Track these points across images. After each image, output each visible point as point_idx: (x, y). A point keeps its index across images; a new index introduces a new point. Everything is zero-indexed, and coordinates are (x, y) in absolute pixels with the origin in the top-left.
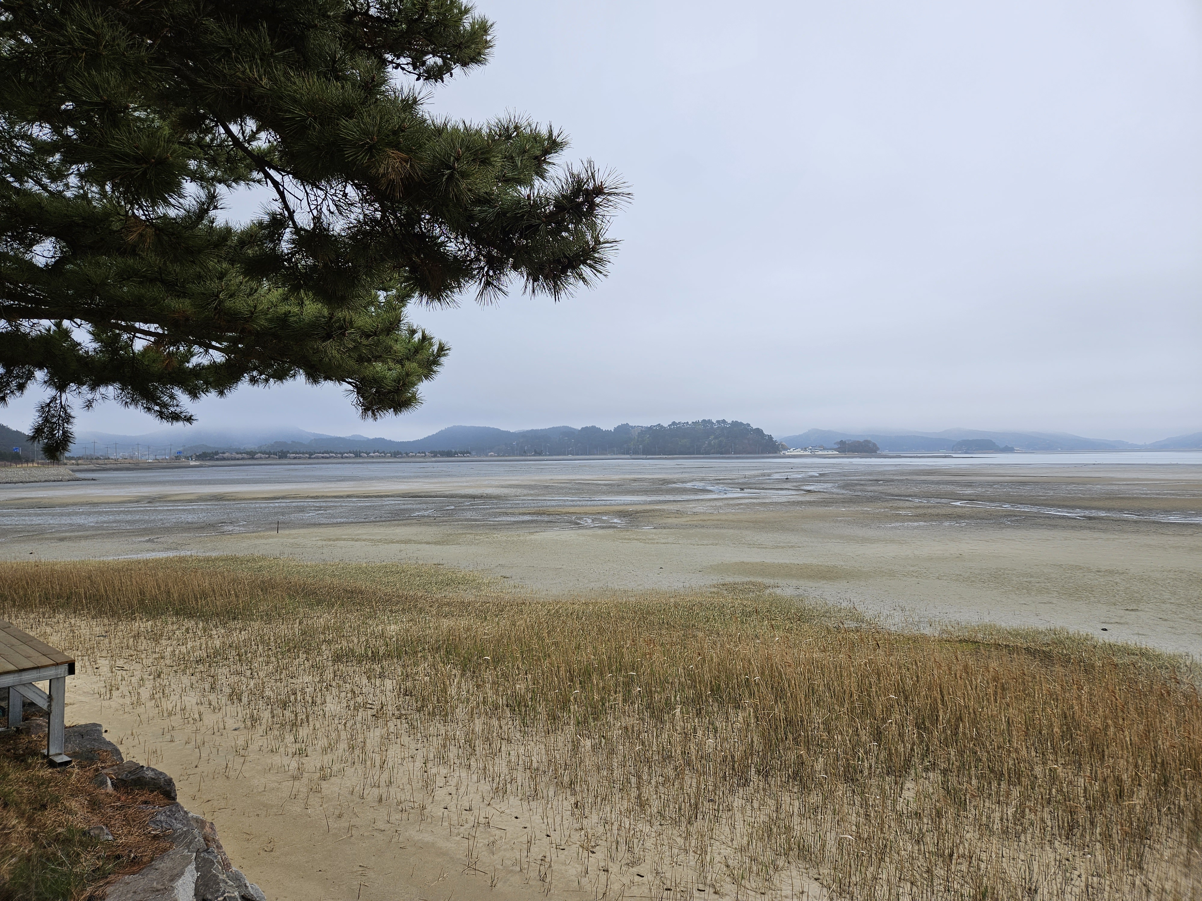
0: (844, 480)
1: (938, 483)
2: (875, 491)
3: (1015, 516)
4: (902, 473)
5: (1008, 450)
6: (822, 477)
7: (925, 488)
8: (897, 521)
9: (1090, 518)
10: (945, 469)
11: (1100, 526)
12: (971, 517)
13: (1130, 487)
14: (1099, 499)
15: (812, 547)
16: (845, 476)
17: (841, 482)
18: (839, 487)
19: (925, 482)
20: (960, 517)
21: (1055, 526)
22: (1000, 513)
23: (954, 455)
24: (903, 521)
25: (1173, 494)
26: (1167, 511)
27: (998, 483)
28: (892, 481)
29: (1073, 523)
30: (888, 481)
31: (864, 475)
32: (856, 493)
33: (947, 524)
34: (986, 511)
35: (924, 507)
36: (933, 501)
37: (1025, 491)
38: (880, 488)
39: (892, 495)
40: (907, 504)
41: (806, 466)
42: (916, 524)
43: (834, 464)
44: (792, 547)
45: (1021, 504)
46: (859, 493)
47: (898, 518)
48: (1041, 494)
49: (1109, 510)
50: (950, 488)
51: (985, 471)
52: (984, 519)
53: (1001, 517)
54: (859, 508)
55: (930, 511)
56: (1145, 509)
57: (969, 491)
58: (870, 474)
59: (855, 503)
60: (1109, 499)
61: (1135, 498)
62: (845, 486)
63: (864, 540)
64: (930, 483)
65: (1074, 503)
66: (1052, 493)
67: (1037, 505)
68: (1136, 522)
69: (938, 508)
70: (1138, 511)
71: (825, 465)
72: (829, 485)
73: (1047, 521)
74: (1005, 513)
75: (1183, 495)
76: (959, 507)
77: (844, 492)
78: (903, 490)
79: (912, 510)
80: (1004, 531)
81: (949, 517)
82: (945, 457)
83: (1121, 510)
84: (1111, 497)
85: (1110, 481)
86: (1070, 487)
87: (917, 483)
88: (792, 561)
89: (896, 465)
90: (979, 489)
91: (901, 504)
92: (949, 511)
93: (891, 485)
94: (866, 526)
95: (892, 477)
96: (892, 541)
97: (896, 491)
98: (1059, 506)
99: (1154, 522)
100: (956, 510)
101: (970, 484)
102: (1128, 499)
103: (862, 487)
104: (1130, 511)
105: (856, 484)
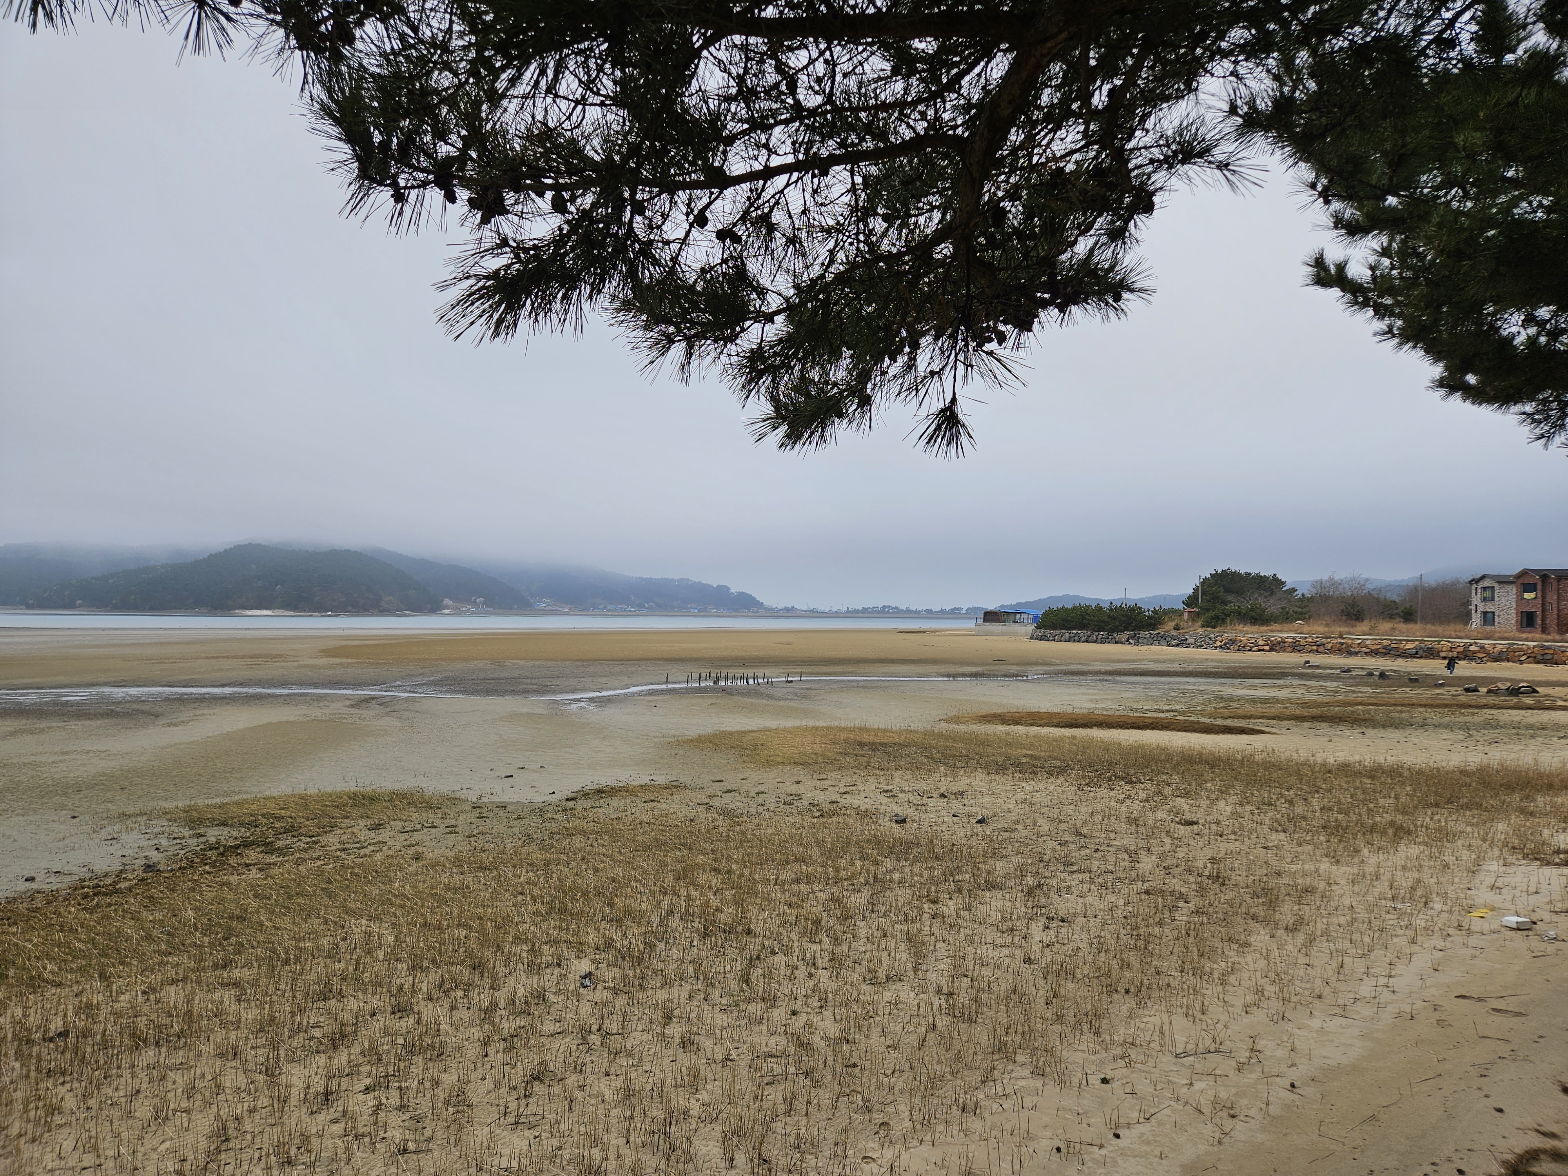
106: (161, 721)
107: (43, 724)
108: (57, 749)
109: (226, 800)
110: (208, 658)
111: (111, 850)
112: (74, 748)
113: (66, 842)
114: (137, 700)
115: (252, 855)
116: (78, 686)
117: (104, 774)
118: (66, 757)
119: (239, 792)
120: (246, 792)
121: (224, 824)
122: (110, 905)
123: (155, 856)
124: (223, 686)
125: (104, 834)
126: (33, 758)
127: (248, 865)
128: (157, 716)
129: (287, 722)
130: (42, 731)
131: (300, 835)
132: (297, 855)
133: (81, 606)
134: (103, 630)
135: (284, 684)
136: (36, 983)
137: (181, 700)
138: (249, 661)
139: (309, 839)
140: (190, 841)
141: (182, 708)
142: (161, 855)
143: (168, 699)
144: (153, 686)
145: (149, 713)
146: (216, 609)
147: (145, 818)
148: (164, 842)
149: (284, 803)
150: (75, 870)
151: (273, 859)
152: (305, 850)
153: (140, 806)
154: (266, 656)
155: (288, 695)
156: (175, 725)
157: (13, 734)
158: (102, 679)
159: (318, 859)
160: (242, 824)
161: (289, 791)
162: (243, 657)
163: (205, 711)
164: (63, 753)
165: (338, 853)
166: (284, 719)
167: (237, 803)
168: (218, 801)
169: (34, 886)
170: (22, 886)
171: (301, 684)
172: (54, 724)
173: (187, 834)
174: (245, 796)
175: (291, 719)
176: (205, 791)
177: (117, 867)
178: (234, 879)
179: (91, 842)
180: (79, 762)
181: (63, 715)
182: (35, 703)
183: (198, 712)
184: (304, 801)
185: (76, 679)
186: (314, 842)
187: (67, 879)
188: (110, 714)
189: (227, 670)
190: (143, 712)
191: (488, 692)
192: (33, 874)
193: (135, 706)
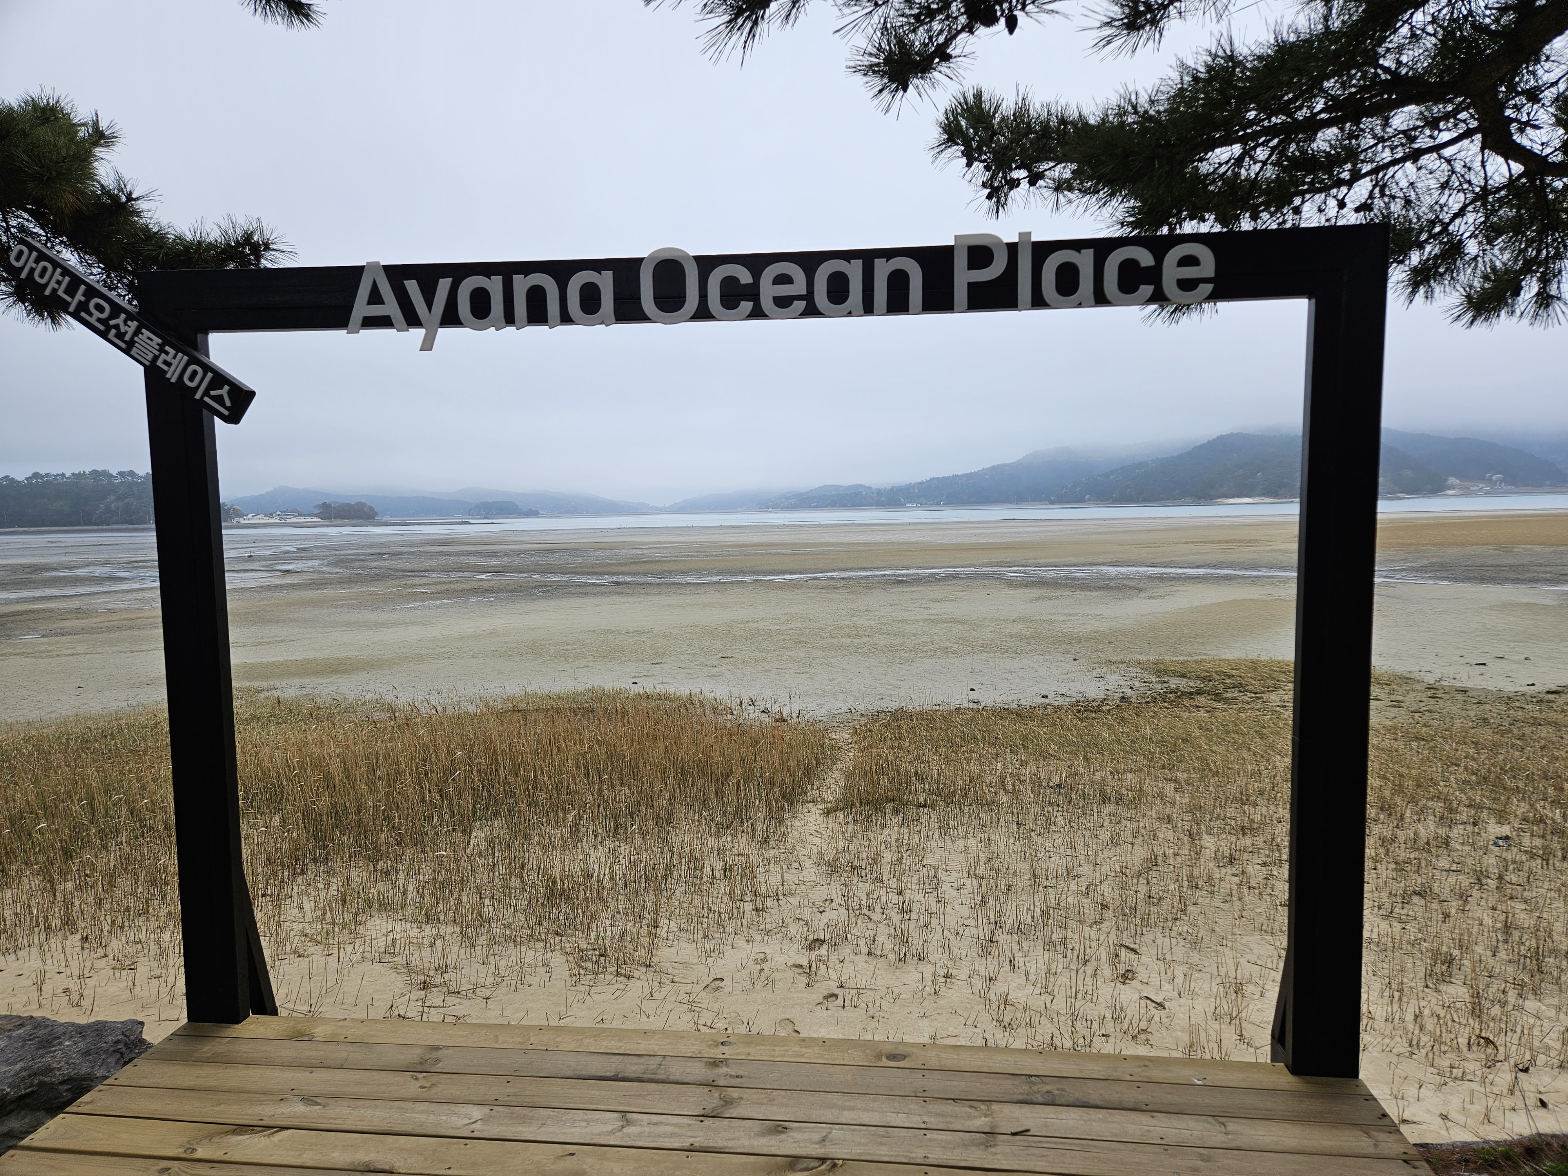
0: (336, 555)
1: (457, 554)
2: (380, 568)
3: (546, 586)
4: (412, 545)
5: (532, 513)
6: (302, 553)
7: (443, 561)
8: (415, 601)
9: (617, 584)
10: (464, 538)
11: (628, 591)
12: (500, 590)
13: (652, 551)
14: (626, 564)
15: (310, 639)
16: (336, 550)
17: (331, 558)
18: (329, 564)
19: (441, 553)
20: (488, 591)
21: (586, 594)
22: (531, 584)
23: (472, 521)
24: (423, 600)
25: (689, 556)
26: (684, 573)
27: (525, 551)
28: (401, 554)
29: (603, 589)
30: (395, 555)
31: (363, 547)
32: (356, 571)
33: (474, 599)
34: (515, 583)
35: (445, 583)
36: (455, 575)
37: (553, 559)
38: (386, 563)
39: (404, 571)
40: (425, 580)
41: (274, 539)
42: (438, 602)
43: (316, 535)
44: (282, 641)
45: (551, 573)
46: (360, 571)
47: (415, 597)
48: (569, 561)
49: (634, 574)
50: (472, 560)
51: (510, 539)
52: (513, 591)
53: (532, 588)
54: (365, 589)
55: (452, 586)
56: (665, 571)
57: (494, 562)
58: (371, 546)
59: (356, 582)
60: (634, 563)
61: (657, 561)
62: (338, 563)
63: (378, 625)
64: (445, 555)
65: (601, 570)
66: (581, 560)
67: (567, 573)
68: (658, 584)
69: (462, 582)
70: (661, 574)
71: (304, 537)
72: (316, 563)
73: (579, 590)
74: (535, 584)
75: (698, 556)
76: (485, 580)
77: (338, 570)
78: (415, 564)
79: (432, 587)
80: (536, 602)
81: (475, 591)
82: (462, 523)
83: (645, 574)
84: (636, 561)
85: (634, 545)
86: (597, 553)
87: (432, 555)
88: (286, 658)
89: (402, 535)
90: (506, 559)
91: (417, 581)
92: (475, 585)
93: (400, 559)
94: (377, 609)
95: (399, 549)
96: (414, 623)
97: (409, 566)
98: (588, 574)
99: (674, 584)
100: (482, 583)
101: (494, 554)
102: (651, 562)
103: (362, 563)
104: (653, 574)
105: (354, 560)
106: (1143, 595)
107: (1058, 593)
108: (1066, 611)
109: (1188, 658)
110: (1187, 543)
111: (1099, 684)
112: (1077, 611)
113: (1069, 675)
114: (1127, 577)
115: (1203, 700)
116: (1084, 565)
117: (1098, 632)
118: (1072, 618)
120: (1205, 654)
121: (1184, 675)
124: (1198, 567)
125: (1095, 672)
126: (1050, 617)
128: (1140, 591)
129: (1251, 600)
130: (1057, 598)
133: (1089, 500)
135: (1254, 566)
137: (1161, 578)
138: (1224, 546)
141: (1161, 585)
143: (1151, 578)
144: (1140, 566)
145: (1134, 588)
146: (1200, 498)
147: (1124, 664)
150: (1074, 695)
154: (1240, 541)
155: (1256, 577)
156: (1154, 598)
157: (1037, 599)
158: (1101, 560)
160: (1199, 678)
161: (1242, 656)
162: (1219, 542)
163: (1180, 588)
164: (1070, 615)
166: (1248, 597)
167: (1196, 662)
168: (1181, 658)
169: (1048, 701)
170: (1040, 700)
171: (1270, 567)
172: (1065, 594)
173: (1154, 680)
174: (1204, 657)
175: (1255, 597)
179: (1085, 677)
180: (1081, 622)
181: (1072, 587)
182: (1053, 578)
183: (1174, 589)
185: (1082, 560)
187: (1068, 700)
188: (1106, 588)
190: (1130, 587)
191: (1482, 580)
192: (1047, 694)
193: (1125, 582)
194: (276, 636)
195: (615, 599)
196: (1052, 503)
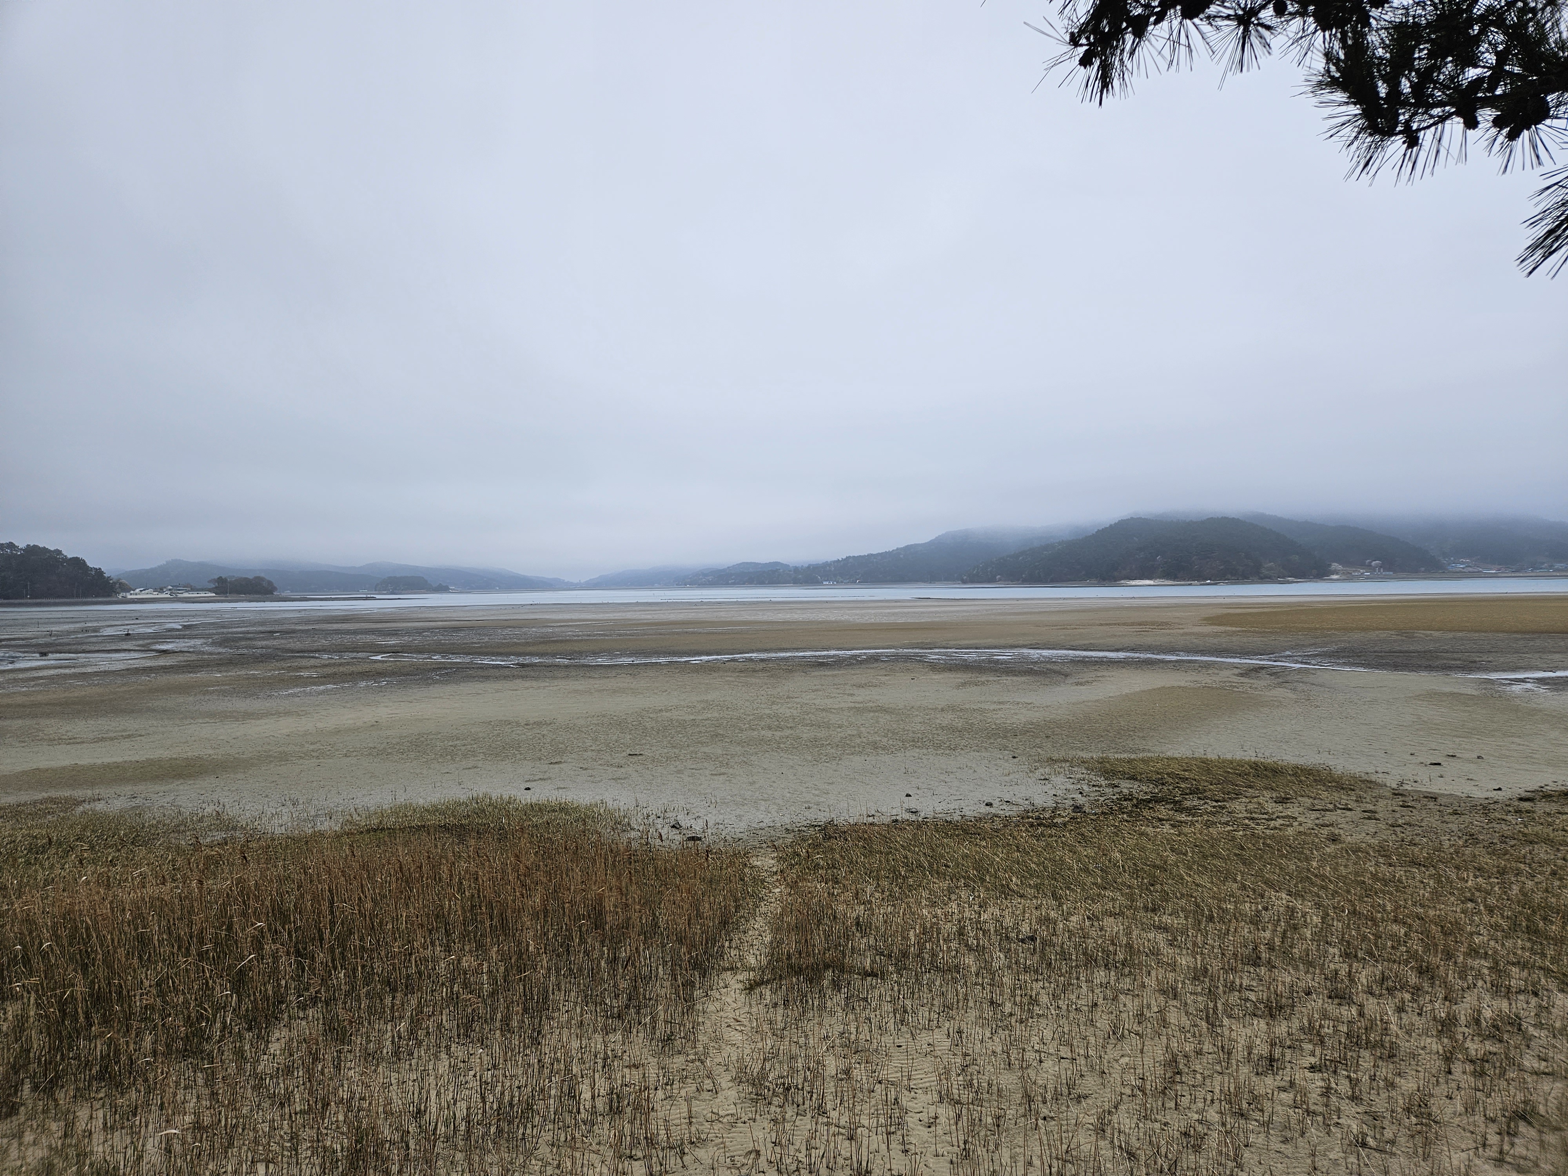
0: (223, 633)
1: (355, 632)
2: (267, 647)
3: (445, 668)
4: (308, 622)
5: (441, 588)
6: (188, 631)
7: (337, 640)
8: (297, 686)
9: (523, 666)
10: (365, 614)
11: (532, 674)
12: (393, 674)
13: (563, 629)
14: (534, 644)
15: (163, 733)
16: (224, 627)
17: (217, 637)
18: (213, 644)
19: (337, 632)
20: (379, 674)
21: (487, 678)
22: (429, 666)
24: (306, 685)
25: (602, 635)
26: (595, 654)
27: (428, 629)
28: (294, 631)
29: (507, 672)
30: (287, 632)
31: (254, 625)
32: (241, 651)
33: (363, 684)
34: (411, 665)
35: (334, 665)
36: (347, 656)
37: (457, 638)
38: (275, 643)
39: (292, 651)
40: (313, 662)
41: (160, 615)
42: (322, 688)
43: (207, 611)
44: (129, 736)
45: (453, 654)
46: (245, 651)
47: (298, 681)
48: (475, 641)
49: (541, 655)
50: (369, 638)
51: (415, 616)
52: (408, 675)
53: (430, 670)
54: (243, 672)
55: (341, 669)
56: (576, 652)
57: (393, 641)
58: (262, 623)
59: (236, 664)
60: (543, 642)
61: (567, 641)
62: (225, 642)
63: (248, 716)
64: (342, 633)
65: (506, 650)
66: (486, 639)
67: (470, 654)
68: (567, 666)
69: (353, 664)
70: (570, 655)
71: (194, 613)
72: (198, 642)
73: (480, 673)
74: (434, 666)
75: (610, 635)
76: (380, 661)
77: (221, 650)
78: (307, 643)
79: (318, 670)
80: (431, 688)
81: (365, 675)
82: (367, 599)
83: (554, 655)
84: (546, 640)
85: (544, 623)
86: (506, 632)
87: (327, 633)
88: (126, 758)
89: (300, 611)
90: (406, 638)
91: (304, 662)
92: (366, 667)
93: (291, 637)
94: (251, 696)
95: (293, 627)
96: (288, 713)
97: (298, 645)
98: (493, 654)
99: (584, 666)
100: (376, 666)
101: (394, 633)
102: (562, 641)
103: (249, 642)
104: (563, 655)
105: (241, 639)
106: (1070, 680)
107: (983, 678)
108: (995, 699)
109: (1133, 756)
110: (1101, 625)
111: (1045, 788)
112: (1007, 699)
113: (1011, 777)
114: (1049, 661)
115: (1163, 811)
116: (1005, 647)
117: (1032, 724)
118: (1002, 706)
119: (1144, 750)
120: (1149, 751)
121: (1133, 778)
122: (1051, 836)
123: (1081, 800)
124: (1117, 650)
125: (1038, 774)
126: (979, 705)
127: (1161, 820)
128: (1066, 676)
129: (1180, 687)
130: (983, 683)
131: (1206, 798)
132: (1206, 817)
133: (1000, 580)
134: (1018, 600)
135: (1172, 650)
136: (1006, 891)
137: (1084, 662)
138: (1138, 628)
139: (1215, 804)
140: (1107, 790)
141: (1085, 670)
142: (1084, 799)
143: (1074, 662)
144: (1060, 649)
145: (1059, 673)
146: (1104, 580)
147: (1068, 764)
148: (1085, 788)
149: (1187, 764)
150: (1021, 801)
151: (1183, 817)
152: (1213, 814)
153: (1062, 754)
155: (1177, 661)
156: (1081, 684)
157: (964, 684)
158: (1021, 642)
159: (1227, 824)
160: (1150, 780)
161: (1189, 754)
162: (1132, 624)
163: (1105, 673)
164: (1000, 703)
165: (1247, 821)
166: (1176, 684)
167: (1143, 760)
168: (1125, 756)
169: (993, 810)
170: (985, 810)
171: (1188, 651)
172: (991, 679)
173: (1103, 783)
174: (1149, 755)
175: (1182, 684)
176: (1113, 746)
177: (1051, 804)
178: (1150, 830)
179: (1029, 780)
180: (1013, 712)
181: (996, 671)
182: (976, 661)
183: (1099, 674)
184: (1206, 765)
185: (1002, 642)
186: (1220, 807)
187: (1015, 808)
188: (1030, 672)
189: (1119, 636)
190: (1055, 672)
191: (1396, 667)
192: (991, 801)
193: (1048, 666)
194: (124, 731)
195: (519, 683)
196: (964, 582)
